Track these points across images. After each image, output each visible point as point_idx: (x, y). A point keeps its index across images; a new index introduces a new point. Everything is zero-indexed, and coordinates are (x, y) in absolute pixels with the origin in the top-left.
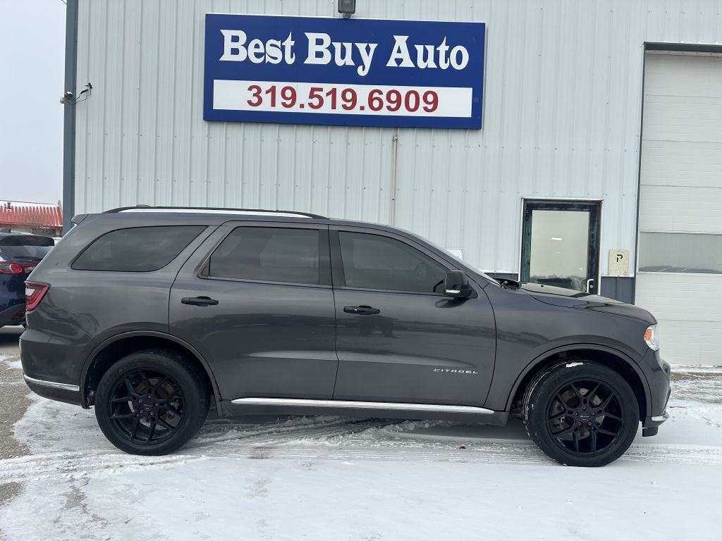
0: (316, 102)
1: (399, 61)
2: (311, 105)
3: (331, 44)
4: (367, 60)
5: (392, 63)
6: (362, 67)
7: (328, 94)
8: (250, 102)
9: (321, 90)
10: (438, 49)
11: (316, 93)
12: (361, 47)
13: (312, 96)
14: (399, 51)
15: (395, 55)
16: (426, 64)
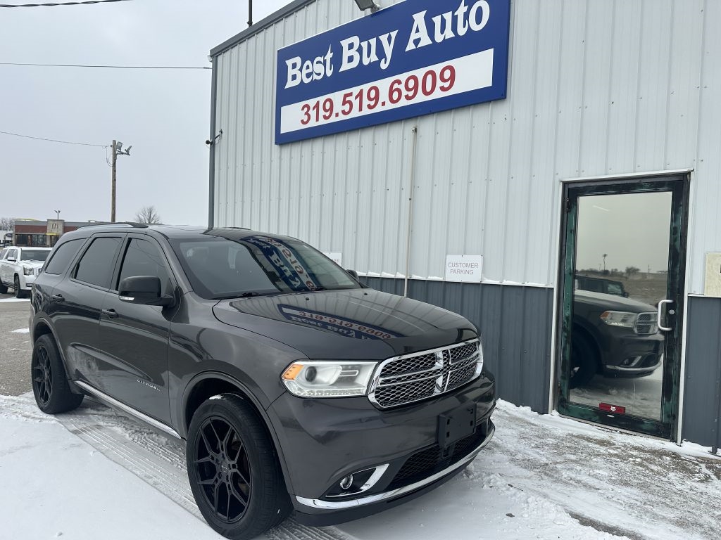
0: (347, 107)
1: (417, 42)
2: (344, 112)
3: (360, 45)
4: (388, 50)
5: (411, 46)
6: (384, 60)
7: (356, 98)
8: (303, 122)
9: (350, 94)
10: (456, 14)
11: (347, 99)
12: (384, 38)
13: (344, 104)
14: (417, 31)
15: (413, 36)
16: (443, 35)
